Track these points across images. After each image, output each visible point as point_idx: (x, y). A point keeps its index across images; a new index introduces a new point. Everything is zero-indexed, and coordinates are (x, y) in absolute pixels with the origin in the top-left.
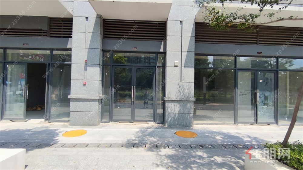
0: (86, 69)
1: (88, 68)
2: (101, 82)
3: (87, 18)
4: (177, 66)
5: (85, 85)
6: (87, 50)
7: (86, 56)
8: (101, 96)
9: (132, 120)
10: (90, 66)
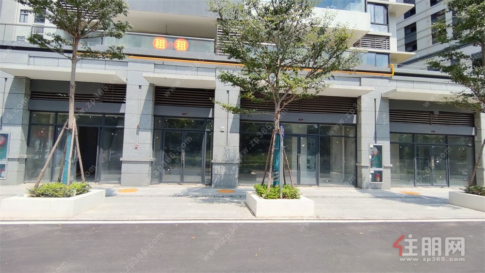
0: (138, 134)
1: (140, 132)
2: (152, 145)
3: (140, 86)
4: (223, 132)
5: (136, 148)
6: (139, 116)
7: (139, 121)
8: (152, 159)
9: (182, 182)
10: (142, 131)
